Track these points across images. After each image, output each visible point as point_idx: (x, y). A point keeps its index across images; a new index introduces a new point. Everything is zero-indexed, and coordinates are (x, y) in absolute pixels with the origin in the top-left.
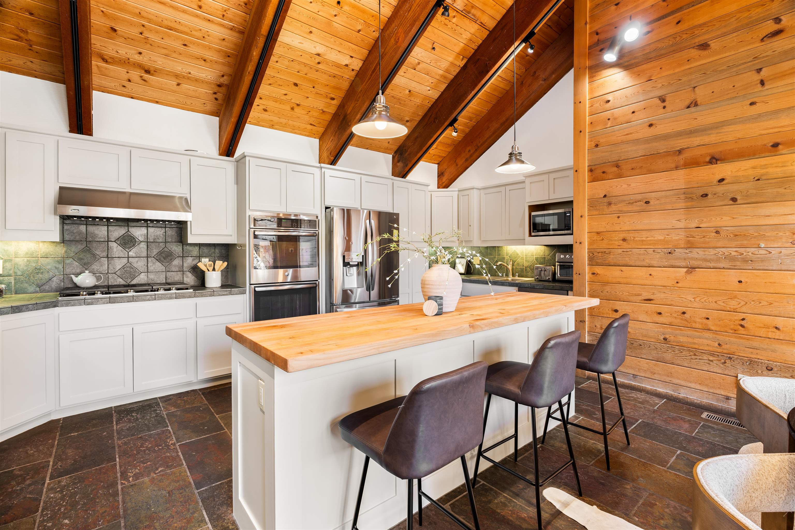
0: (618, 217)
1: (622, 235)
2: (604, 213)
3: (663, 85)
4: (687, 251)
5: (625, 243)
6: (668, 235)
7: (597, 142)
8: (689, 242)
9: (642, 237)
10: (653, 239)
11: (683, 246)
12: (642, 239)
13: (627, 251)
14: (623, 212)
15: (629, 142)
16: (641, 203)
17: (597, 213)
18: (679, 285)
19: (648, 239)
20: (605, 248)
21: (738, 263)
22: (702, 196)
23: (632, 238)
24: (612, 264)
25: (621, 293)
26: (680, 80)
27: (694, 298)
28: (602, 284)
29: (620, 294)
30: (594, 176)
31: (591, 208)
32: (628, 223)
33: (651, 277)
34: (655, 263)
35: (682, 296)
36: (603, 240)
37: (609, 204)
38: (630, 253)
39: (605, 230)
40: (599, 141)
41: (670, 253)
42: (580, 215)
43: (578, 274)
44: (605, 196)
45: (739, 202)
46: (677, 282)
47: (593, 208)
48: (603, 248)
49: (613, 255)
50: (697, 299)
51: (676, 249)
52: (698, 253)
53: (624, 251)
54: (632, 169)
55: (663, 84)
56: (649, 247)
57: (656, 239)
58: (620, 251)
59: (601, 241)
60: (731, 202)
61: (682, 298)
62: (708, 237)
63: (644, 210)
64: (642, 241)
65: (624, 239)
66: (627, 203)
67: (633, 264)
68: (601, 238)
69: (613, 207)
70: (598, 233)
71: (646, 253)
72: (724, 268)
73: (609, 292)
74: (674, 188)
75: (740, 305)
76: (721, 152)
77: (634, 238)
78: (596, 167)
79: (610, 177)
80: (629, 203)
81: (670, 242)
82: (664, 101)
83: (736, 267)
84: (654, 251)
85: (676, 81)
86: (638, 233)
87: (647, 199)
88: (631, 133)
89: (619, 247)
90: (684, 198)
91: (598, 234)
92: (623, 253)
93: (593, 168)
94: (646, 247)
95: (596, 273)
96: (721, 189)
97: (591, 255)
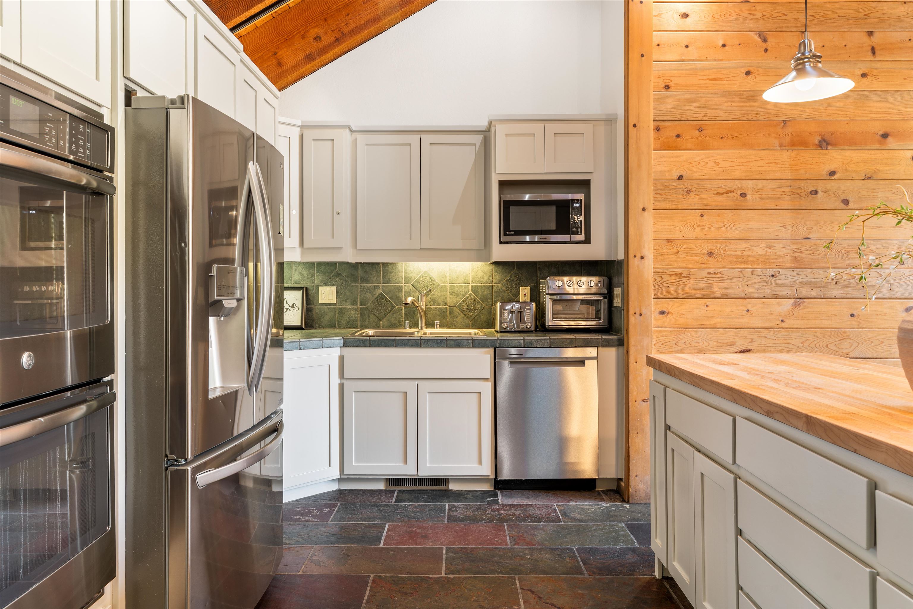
0: (702, 216)
1: (707, 247)
2: (680, 206)
3: (764, 16)
4: (794, 273)
5: (711, 259)
6: (770, 248)
7: (668, 81)
8: (796, 260)
9: (736, 251)
10: (750, 253)
11: (789, 265)
12: (736, 253)
13: (715, 274)
14: (709, 207)
15: (717, 92)
16: (735, 195)
17: (668, 205)
18: (784, 324)
19: (745, 253)
20: (681, 267)
21: (850, 290)
22: (811, 193)
23: (722, 252)
24: (693, 295)
25: (706, 344)
26: (785, 15)
27: (803, 343)
28: (676, 331)
29: (704, 345)
30: (662, 139)
31: (658, 196)
32: (716, 226)
33: (749, 314)
34: (754, 292)
35: (789, 341)
36: (677, 252)
37: (687, 192)
38: (720, 275)
39: (681, 237)
40: (671, 81)
41: (773, 276)
42: (642, 207)
43: (637, 315)
44: (680, 177)
45: (851, 205)
46: (782, 321)
47: (661, 196)
48: (678, 267)
49: (694, 279)
50: (806, 344)
51: (780, 270)
52: (804, 276)
53: (709, 273)
54: (722, 138)
55: (764, 13)
56: (746, 266)
57: (754, 253)
58: (704, 273)
59: (674, 256)
60: (842, 206)
61: (789, 343)
62: (818, 252)
63: (740, 207)
64: (737, 256)
65: (711, 253)
66: (715, 192)
67: (724, 295)
68: (675, 250)
69: (693, 199)
70: (669, 240)
71: (742, 276)
72: (835, 297)
73: (687, 343)
74: (778, 177)
75: (853, 348)
76: (832, 133)
77: (725, 251)
78: (666, 124)
79: (689, 146)
80: (718, 193)
81: (773, 259)
82: (765, 40)
83: (848, 296)
84: (752, 272)
85: (780, 15)
86: (730, 243)
87: (742, 189)
88: (721, 79)
89: (703, 266)
90: (789, 194)
91: (669, 242)
92: (709, 276)
93: (660, 124)
94: (742, 266)
95: (667, 312)
96: (831, 185)
97: (658, 279)
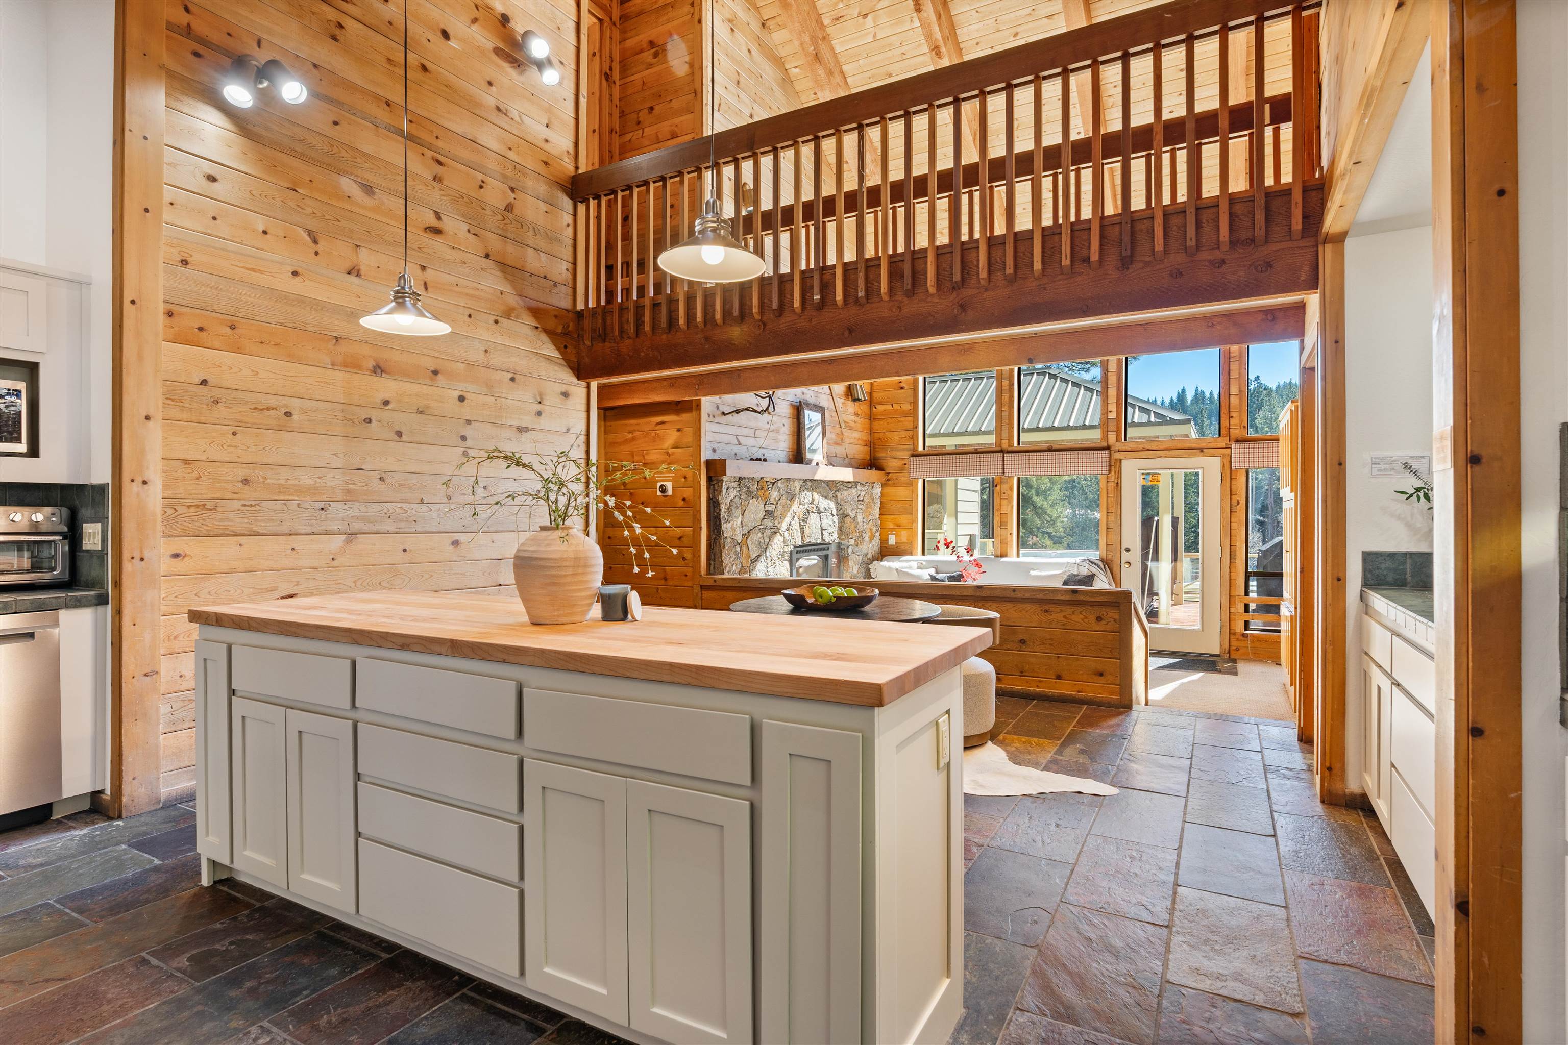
0: (234, 434)
1: (241, 472)
2: (203, 419)
3: (314, 213)
4: (346, 507)
5: (246, 487)
6: (320, 478)
7: (187, 255)
8: (348, 491)
9: (279, 479)
10: (296, 482)
11: (340, 498)
12: (279, 482)
13: (251, 505)
14: (243, 424)
15: (255, 286)
16: (278, 413)
17: (185, 416)
18: (335, 563)
19: (289, 482)
20: (204, 496)
21: (403, 525)
22: (364, 420)
23: (261, 480)
24: (221, 532)
25: (239, 591)
26: (338, 221)
27: (355, 582)
28: (196, 578)
29: (236, 594)
30: (176, 329)
31: (170, 402)
32: (254, 448)
33: (294, 552)
34: (301, 527)
35: (339, 581)
36: (199, 478)
37: (213, 402)
38: (258, 508)
39: (204, 458)
40: (191, 256)
41: (322, 509)
42: (145, 414)
43: (137, 561)
44: (204, 382)
45: (404, 438)
46: (333, 559)
47: (173, 403)
48: (199, 496)
49: (223, 512)
50: (359, 583)
51: (331, 503)
52: (357, 510)
53: (244, 505)
54: (261, 343)
55: (315, 211)
56: (290, 498)
57: (301, 483)
58: (237, 504)
59: (195, 482)
60: (397, 438)
61: (339, 584)
62: (371, 485)
63: (284, 428)
64: (280, 486)
65: (246, 480)
66: (253, 407)
67: (263, 531)
68: (195, 475)
69: (221, 412)
70: (186, 462)
71: (285, 508)
72: (388, 532)
73: (213, 592)
74: (329, 399)
75: (405, 583)
76: (386, 361)
77: (265, 478)
78: (183, 310)
79: (217, 344)
80: (256, 409)
81: (323, 490)
82: (315, 242)
83: (401, 530)
84: (298, 505)
85: (332, 218)
86: (271, 469)
87: (287, 407)
88: (260, 272)
89: (235, 496)
90: (342, 419)
91: (186, 464)
92: (243, 508)
93: (175, 308)
94: (286, 498)
95: (183, 554)
96: (386, 415)
97: (170, 511)
